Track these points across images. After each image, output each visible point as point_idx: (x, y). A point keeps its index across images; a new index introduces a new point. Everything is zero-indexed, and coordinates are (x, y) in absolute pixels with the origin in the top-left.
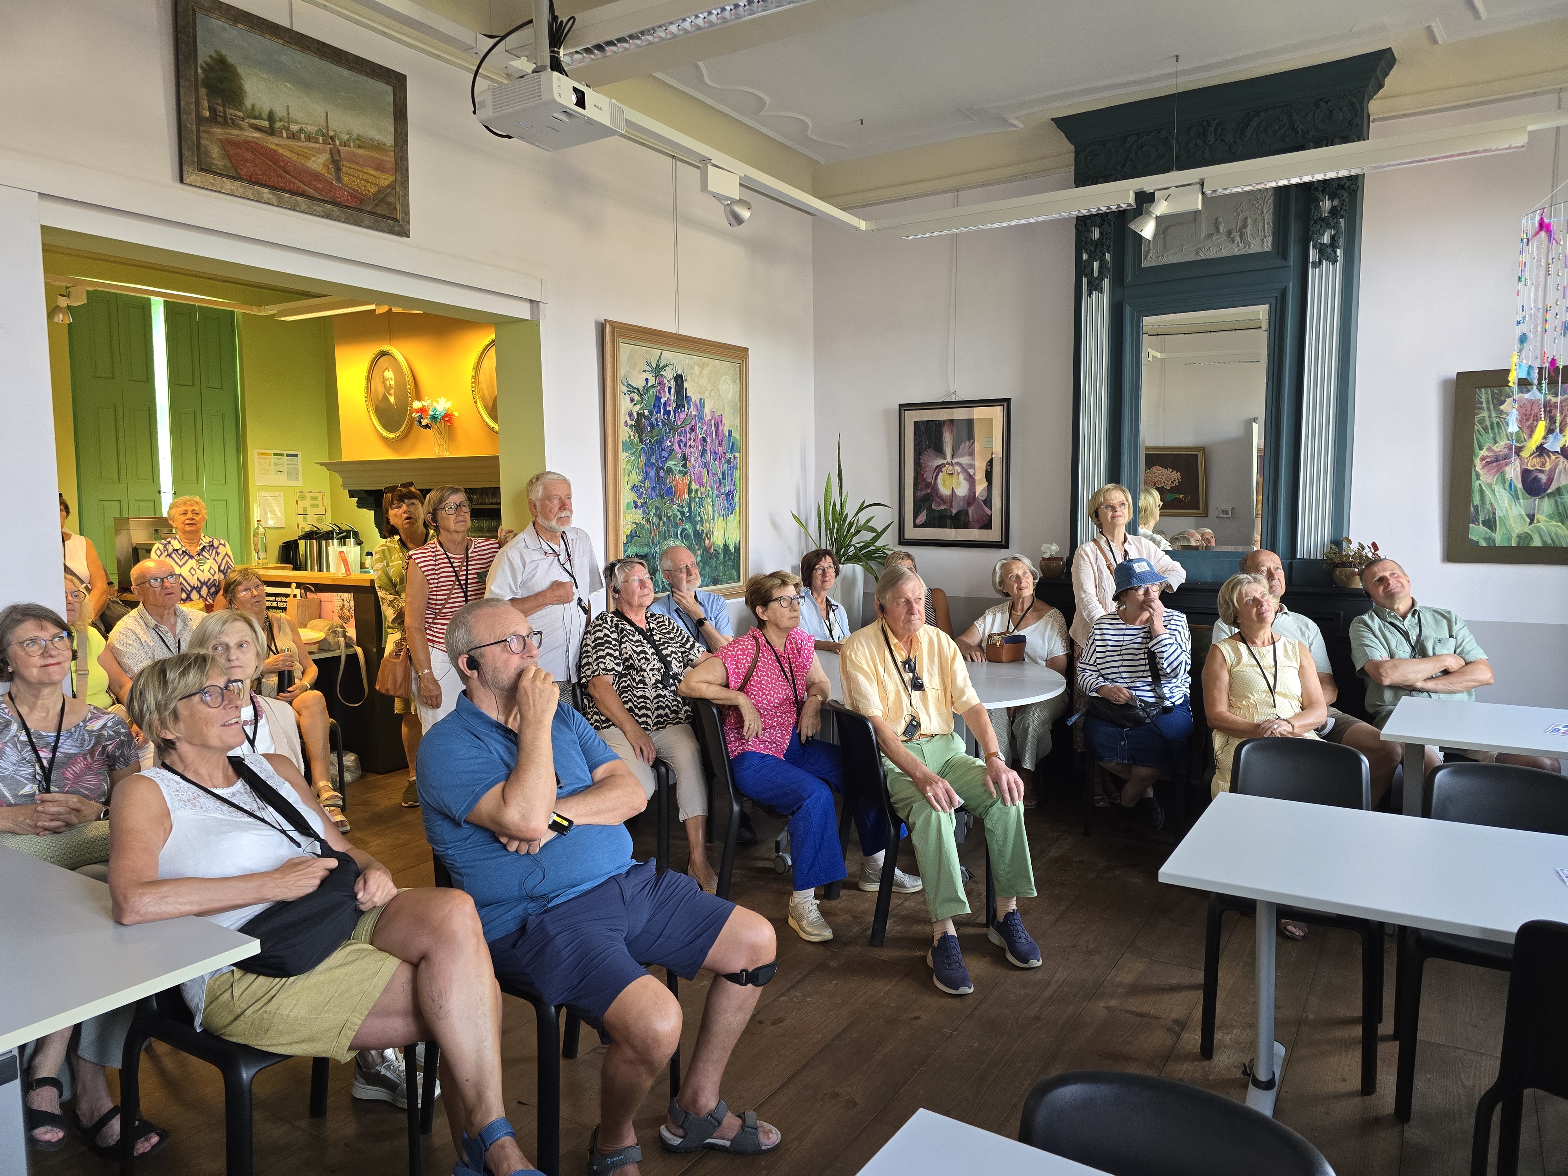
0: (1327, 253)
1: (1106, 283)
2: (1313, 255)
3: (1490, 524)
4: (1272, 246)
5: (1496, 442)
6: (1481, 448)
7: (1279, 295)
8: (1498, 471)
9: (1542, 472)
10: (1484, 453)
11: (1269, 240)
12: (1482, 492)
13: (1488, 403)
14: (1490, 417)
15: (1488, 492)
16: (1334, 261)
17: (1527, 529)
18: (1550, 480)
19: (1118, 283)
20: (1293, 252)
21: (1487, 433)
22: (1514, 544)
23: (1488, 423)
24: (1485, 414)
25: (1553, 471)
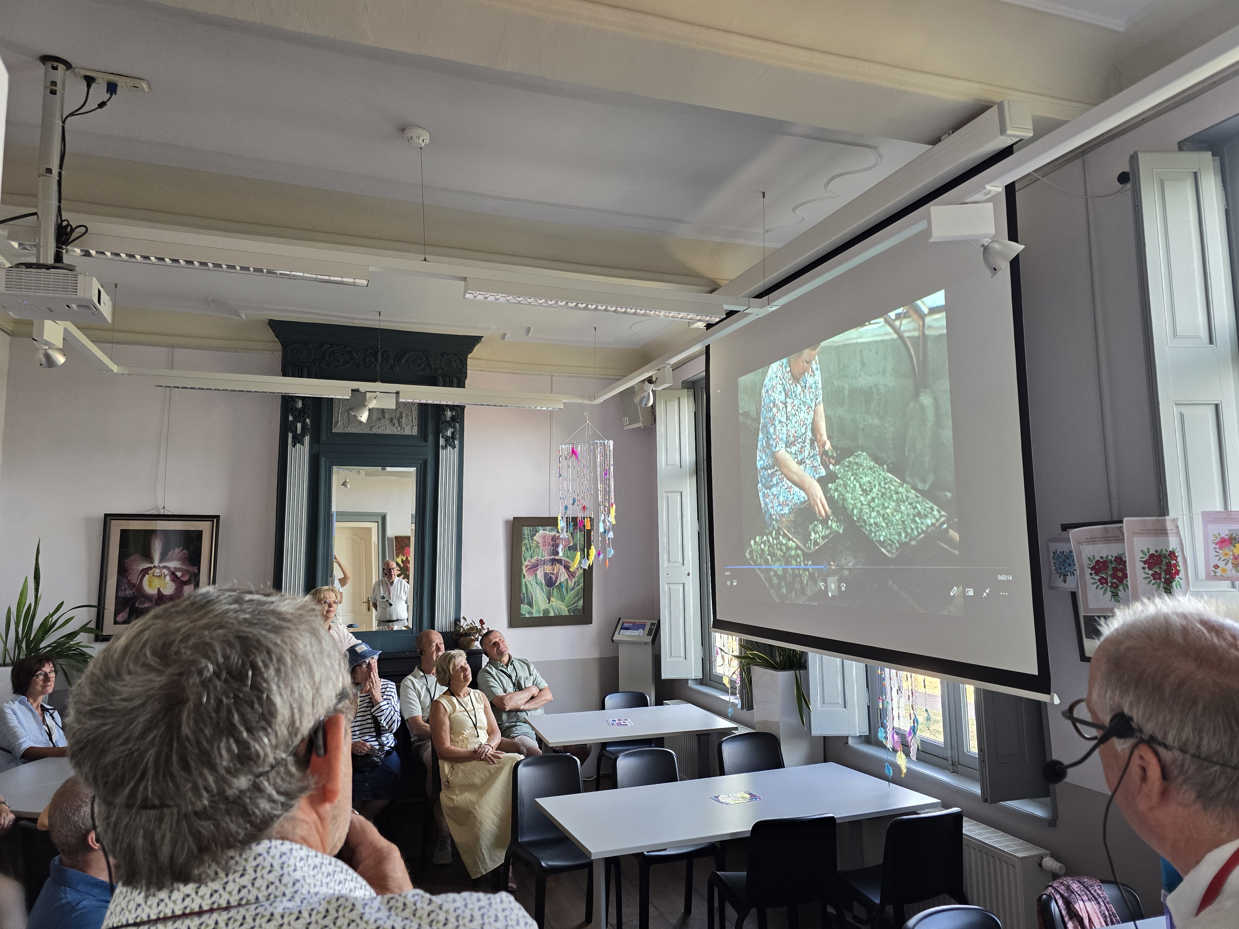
0: (450, 442)
1: (307, 439)
2: (442, 442)
3: (530, 604)
4: (418, 432)
5: (532, 557)
6: (525, 561)
7: (422, 463)
8: (533, 573)
9: (553, 574)
10: (526, 563)
11: (416, 428)
12: (526, 585)
13: (528, 535)
14: (529, 543)
15: (529, 586)
16: (454, 447)
17: (547, 606)
18: (557, 578)
19: (315, 440)
20: (431, 438)
21: (528, 552)
22: (542, 615)
23: (528, 546)
24: (526, 541)
25: (558, 573)
